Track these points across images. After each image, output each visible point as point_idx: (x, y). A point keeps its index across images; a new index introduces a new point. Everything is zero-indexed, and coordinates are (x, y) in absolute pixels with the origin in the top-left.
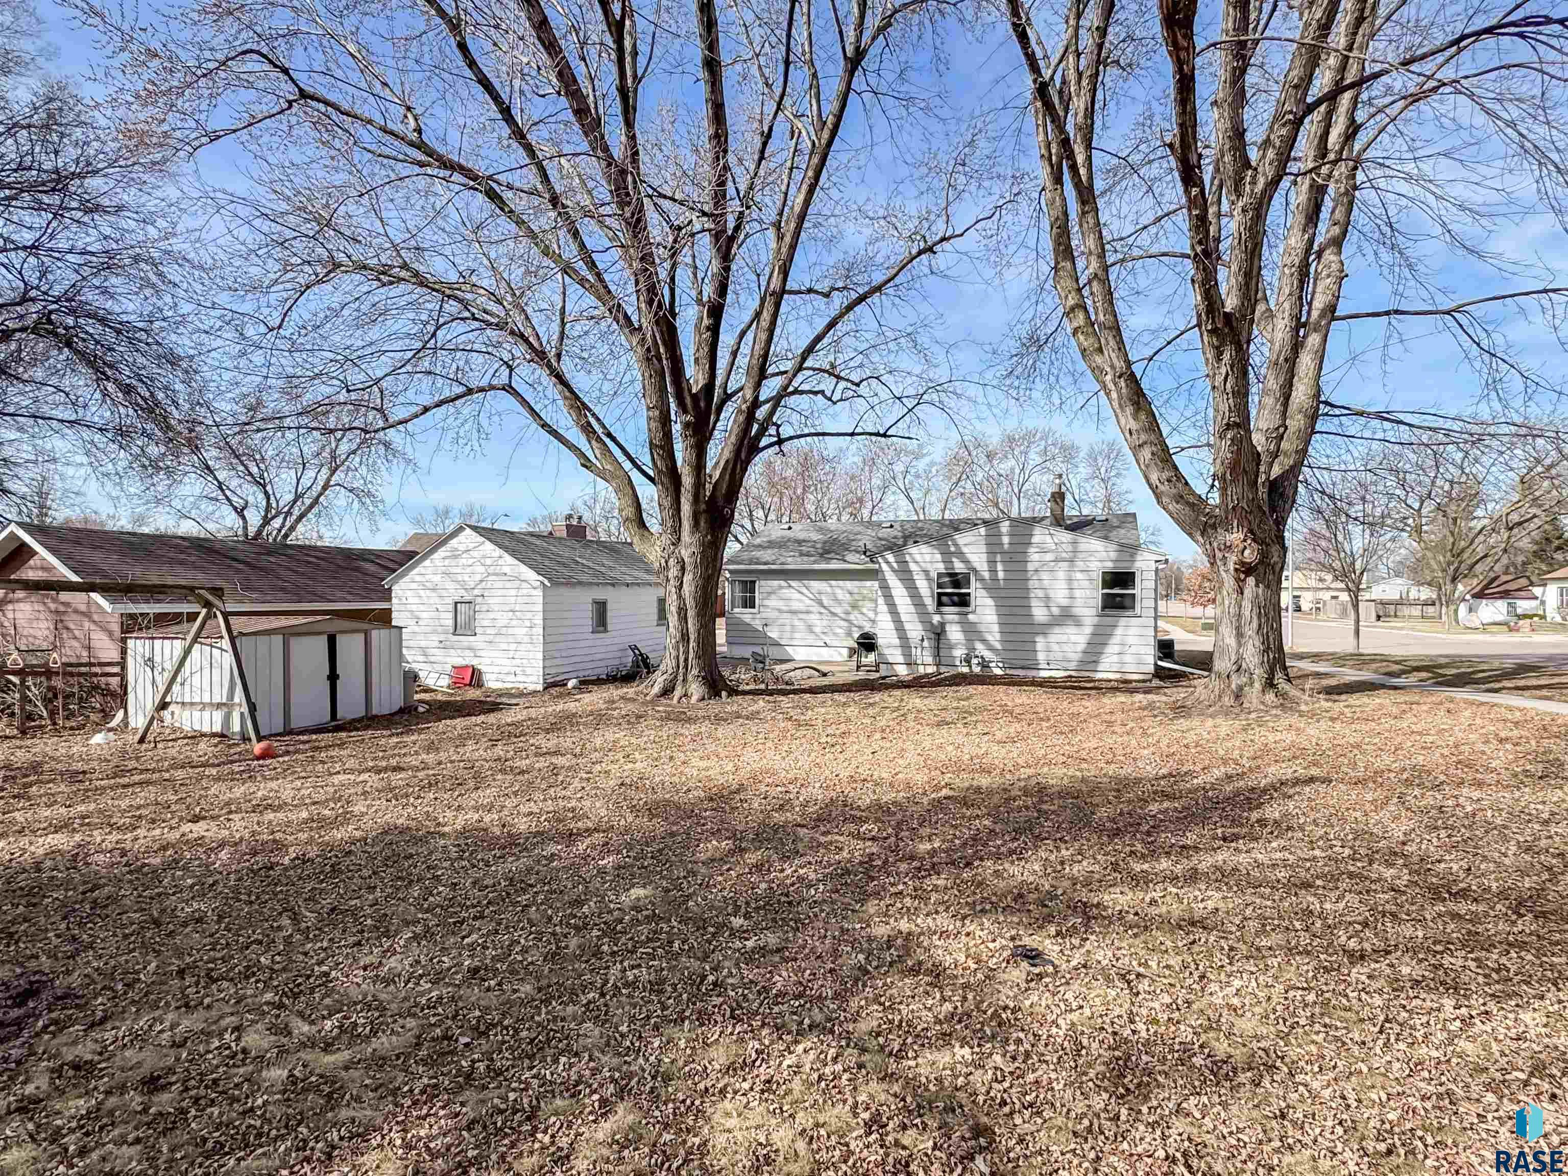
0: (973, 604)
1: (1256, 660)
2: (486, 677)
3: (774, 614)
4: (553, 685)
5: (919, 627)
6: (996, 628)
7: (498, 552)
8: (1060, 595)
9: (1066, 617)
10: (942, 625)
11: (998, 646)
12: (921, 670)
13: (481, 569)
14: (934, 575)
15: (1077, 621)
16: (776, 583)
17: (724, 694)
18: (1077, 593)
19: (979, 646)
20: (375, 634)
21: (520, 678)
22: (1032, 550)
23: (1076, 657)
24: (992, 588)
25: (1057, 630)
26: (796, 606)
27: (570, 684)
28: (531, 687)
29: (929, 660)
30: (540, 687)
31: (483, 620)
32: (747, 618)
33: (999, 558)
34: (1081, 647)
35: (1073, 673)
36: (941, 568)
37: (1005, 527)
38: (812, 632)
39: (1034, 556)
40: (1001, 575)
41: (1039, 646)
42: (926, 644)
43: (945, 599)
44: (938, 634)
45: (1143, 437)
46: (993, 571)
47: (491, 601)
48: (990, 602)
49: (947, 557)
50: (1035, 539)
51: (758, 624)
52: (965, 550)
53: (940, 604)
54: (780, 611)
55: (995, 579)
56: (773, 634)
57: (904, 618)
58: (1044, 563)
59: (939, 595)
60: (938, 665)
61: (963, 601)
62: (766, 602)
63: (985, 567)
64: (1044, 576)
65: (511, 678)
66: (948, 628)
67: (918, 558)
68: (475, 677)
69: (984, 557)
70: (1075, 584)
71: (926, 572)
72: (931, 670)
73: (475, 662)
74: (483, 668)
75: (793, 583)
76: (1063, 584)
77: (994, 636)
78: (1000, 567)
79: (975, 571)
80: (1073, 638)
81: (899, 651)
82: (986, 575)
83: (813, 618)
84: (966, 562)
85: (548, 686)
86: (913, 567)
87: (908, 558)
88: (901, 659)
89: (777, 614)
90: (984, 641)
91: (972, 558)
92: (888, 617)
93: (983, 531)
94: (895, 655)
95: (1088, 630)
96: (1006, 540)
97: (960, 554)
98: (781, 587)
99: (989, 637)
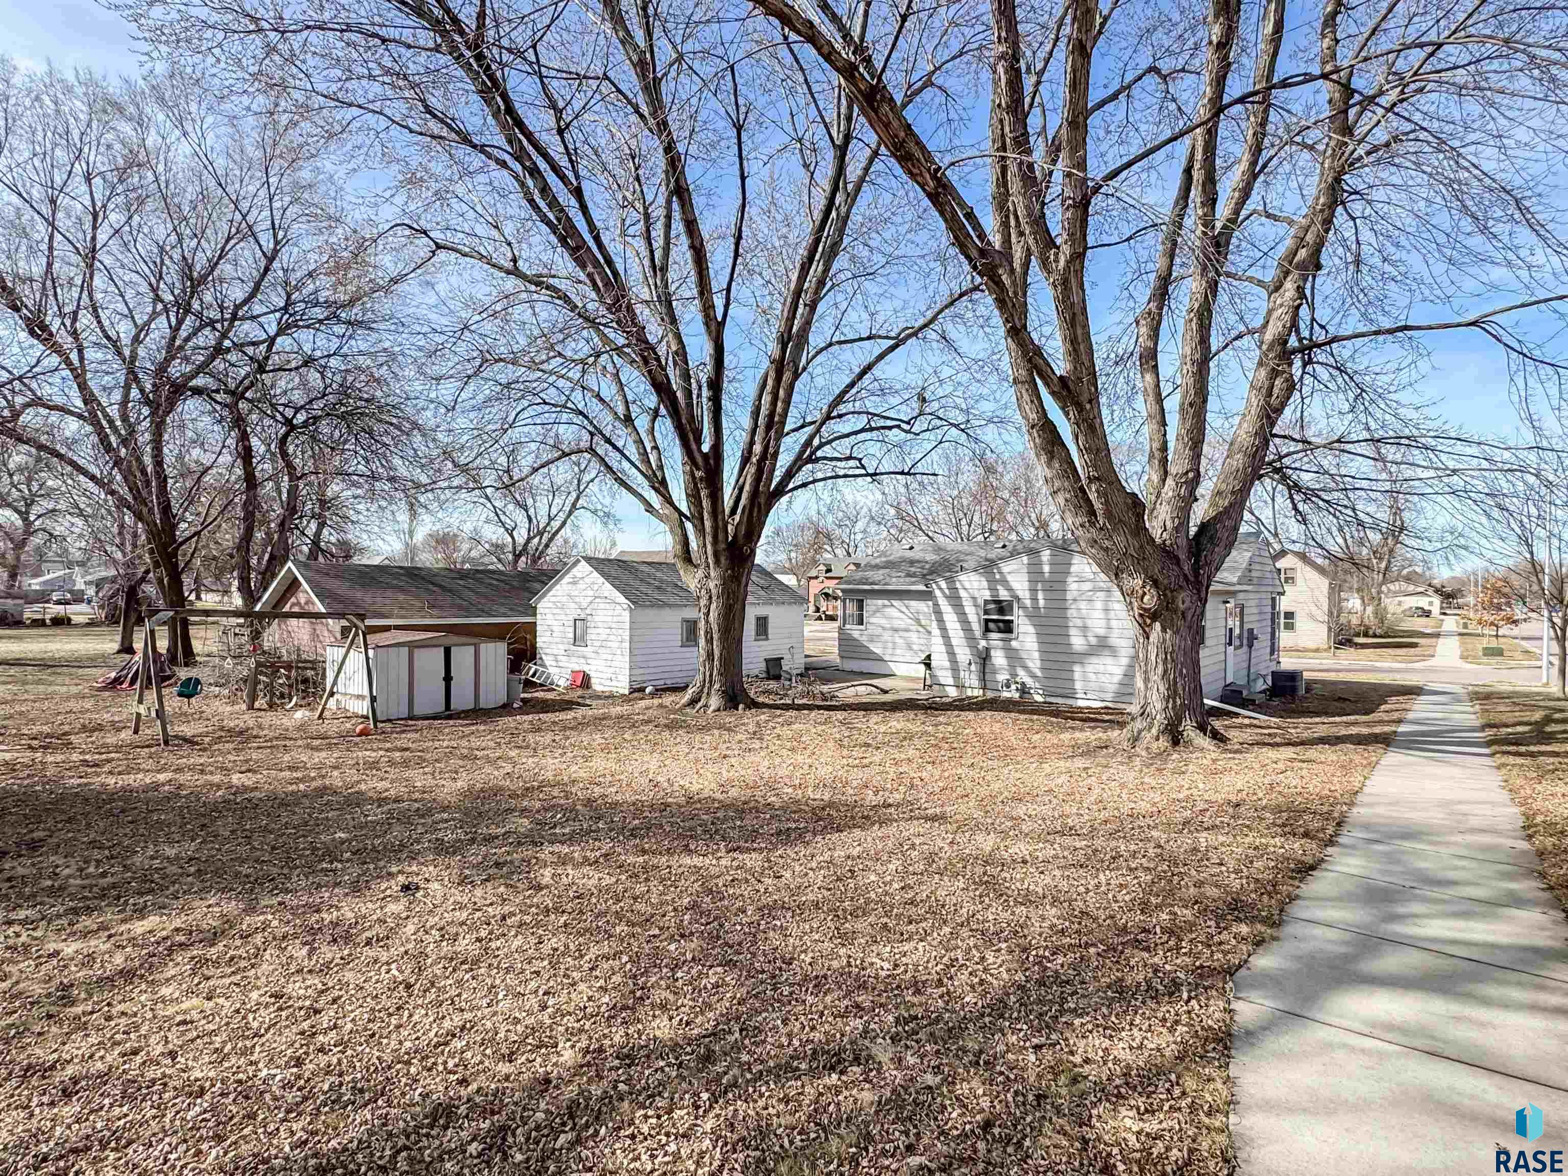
0: (1015, 631)
1: (1159, 706)
2: (593, 681)
3: (879, 631)
4: (637, 690)
5: (967, 651)
6: (1036, 655)
7: (602, 580)
8: (1097, 626)
9: (1102, 646)
10: (987, 650)
11: (1039, 674)
12: (969, 693)
13: (591, 593)
14: (981, 602)
15: (1112, 651)
16: (880, 602)
17: (741, 706)
18: (1114, 623)
19: (1021, 672)
20: (483, 646)
21: (614, 683)
22: (1070, 579)
23: (1113, 688)
24: (1034, 615)
25: (1094, 660)
26: (897, 624)
27: (648, 691)
28: (622, 691)
29: (975, 683)
30: (627, 692)
31: (592, 635)
32: (856, 634)
33: (1040, 586)
34: (1116, 679)
35: (1110, 705)
36: (987, 595)
37: (1046, 555)
38: (910, 648)
39: (1073, 586)
40: (1042, 603)
41: (1077, 676)
42: (973, 667)
43: (992, 626)
44: (984, 658)
45: (1057, 484)
46: (1034, 599)
47: (596, 618)
48: (1031, 629)
49: (992, 585)
50: (1073, 569)
51: (864, 639)
52: (1009, 578)
53: (987, 630)
54: (884, 628)
55: (1036, 608)
56: (876, 649)
57: (954, 642)
58: (1082, 592)
59: (987, 621)
60: (984, 688)
61: (1007, 628)
62: (873, 620)
63: (1027, 594)
64: (1083, 605)
65: (608, 683)
66: (993, 653)
67: (967, 585)
68: (586, 681)
69: (1026, 585)
70: (1112, 615)
71: (974, 599)
72: (978, 693)
73: (586, 669)
74: (592, 674)
75: (895, 603)
76: (1099, 614)
77: (1035, 664)
78: (1040, 595)
79: (1018, 599)
80: (1110, 669)
81: (949, 673)
82: (1028, 603)
83: (914, 637)
84: (1010, 589)
85: (633, 691)
86: (962, 593)
87: (958, 585)
88: (950, 681)
89: (880, 630)
90: (1026, 668)
91: (1015, 585)
92: (940, 640)
93: (1025, 559)
94: (946, 677)
95: (1125, 661)
96: (1046, 568)
97: (1004, 582)
98: (885, 606)
99: (1030, 664)
